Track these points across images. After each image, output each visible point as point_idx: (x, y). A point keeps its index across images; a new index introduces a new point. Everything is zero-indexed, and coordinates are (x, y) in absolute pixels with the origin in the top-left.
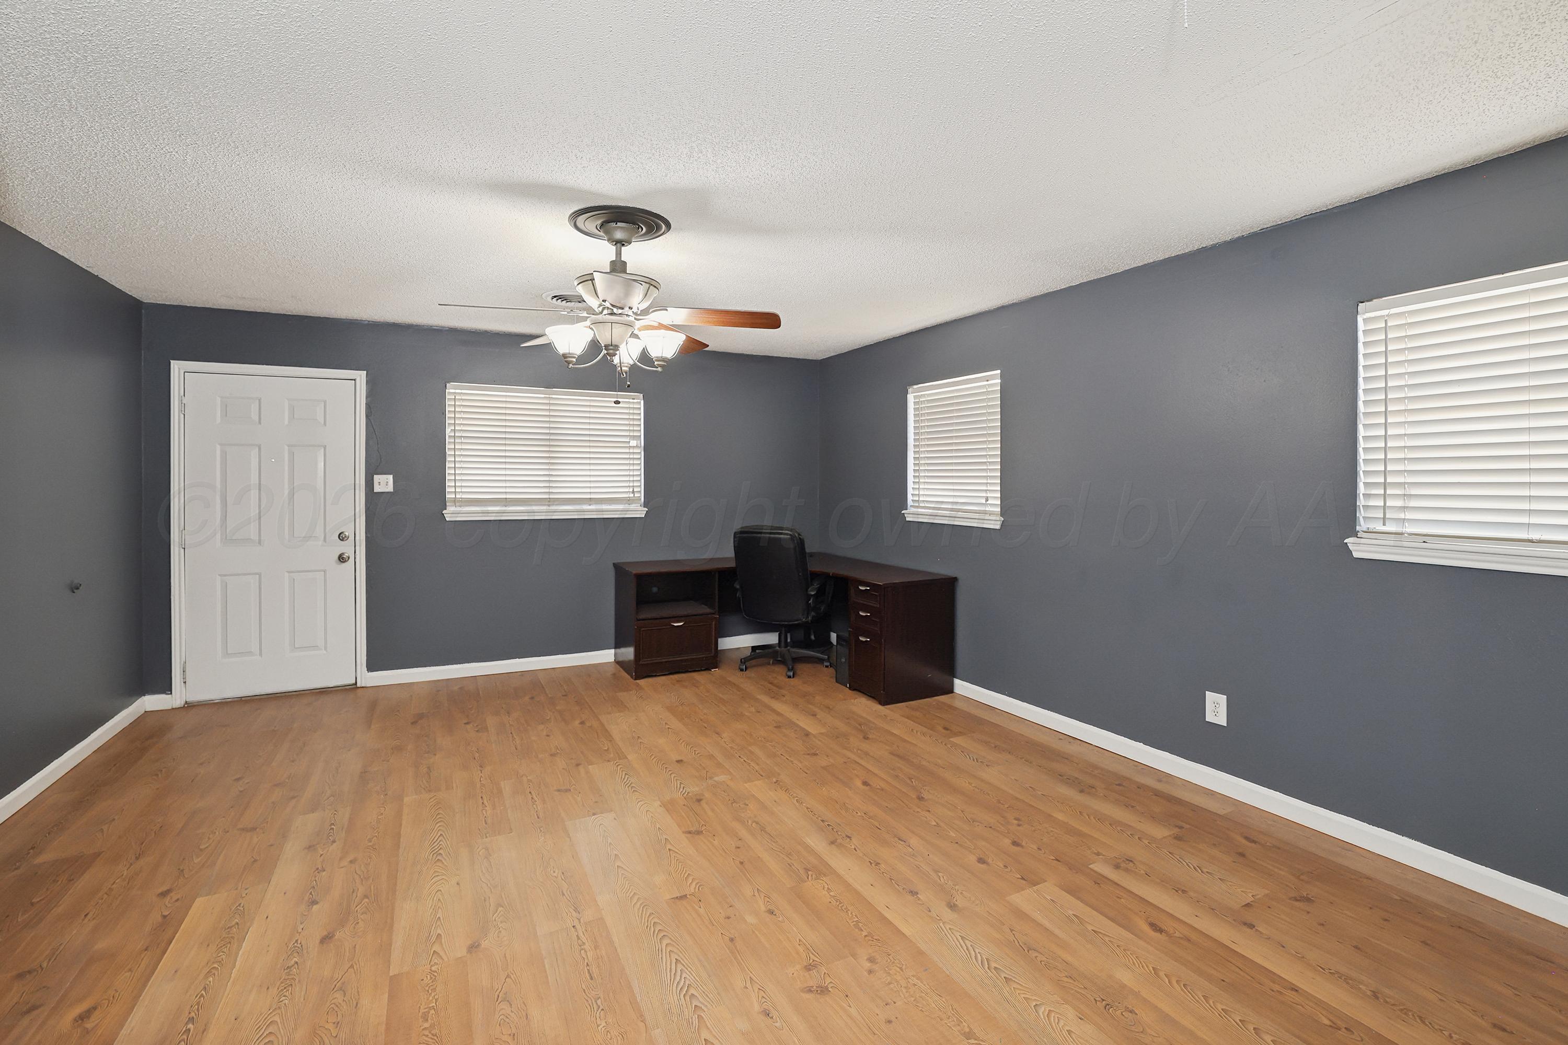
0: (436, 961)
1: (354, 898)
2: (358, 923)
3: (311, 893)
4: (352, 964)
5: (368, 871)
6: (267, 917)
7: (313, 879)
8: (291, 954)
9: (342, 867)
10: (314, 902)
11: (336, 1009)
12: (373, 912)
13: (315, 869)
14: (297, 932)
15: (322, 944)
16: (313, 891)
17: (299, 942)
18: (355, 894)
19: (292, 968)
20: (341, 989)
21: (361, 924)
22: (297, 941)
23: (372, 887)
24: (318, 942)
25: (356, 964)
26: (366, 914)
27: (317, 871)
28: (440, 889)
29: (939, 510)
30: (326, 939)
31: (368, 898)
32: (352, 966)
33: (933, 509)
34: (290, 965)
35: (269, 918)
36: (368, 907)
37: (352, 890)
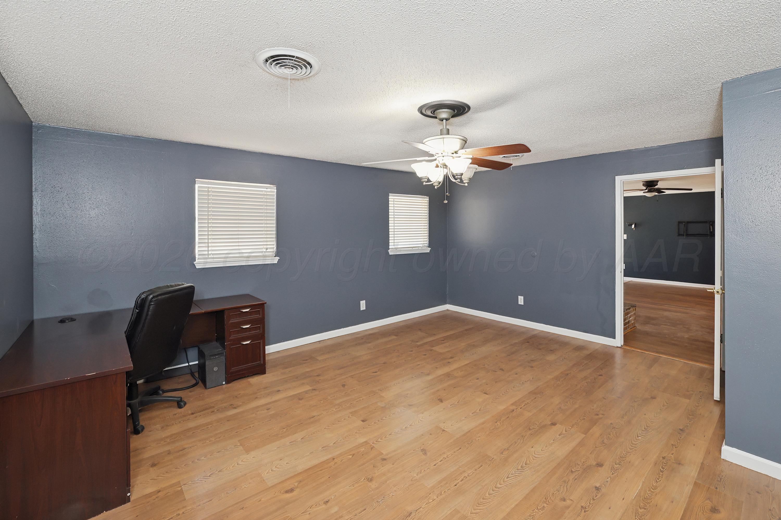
0: (568, 429)
1: (578, 475)
2: (583, 462)
3: (596, 496)
4: (595, 448)
5: (561, 486)
6: (623, 499)
7: (591, 506)
8: (617, 470)
9: (571, 500)
10: (597, 489)
11: (608, 438)
12: (574, 462)
13: (586, 512)
14: (611, 478)
15: (602, 465)
16: (594, 497)
17: (612, 473)
18: (576, 477)
19: (618, 463)
20: (604, 443)
21: (582, 461)
22: (613, 474)
23: (565, 475)
24: (604, 467)
25: (594, 447)
26: (578, 464)
27: (586, 510)
28: (541, 451)
29: (227, 258)
30: (600, 465)
31: (572, 470)
32: (596, 447)
33: (224, 258)
34: (619, 465)
35: (622, 499)
36: (575, 466)
37: (576, 481)
